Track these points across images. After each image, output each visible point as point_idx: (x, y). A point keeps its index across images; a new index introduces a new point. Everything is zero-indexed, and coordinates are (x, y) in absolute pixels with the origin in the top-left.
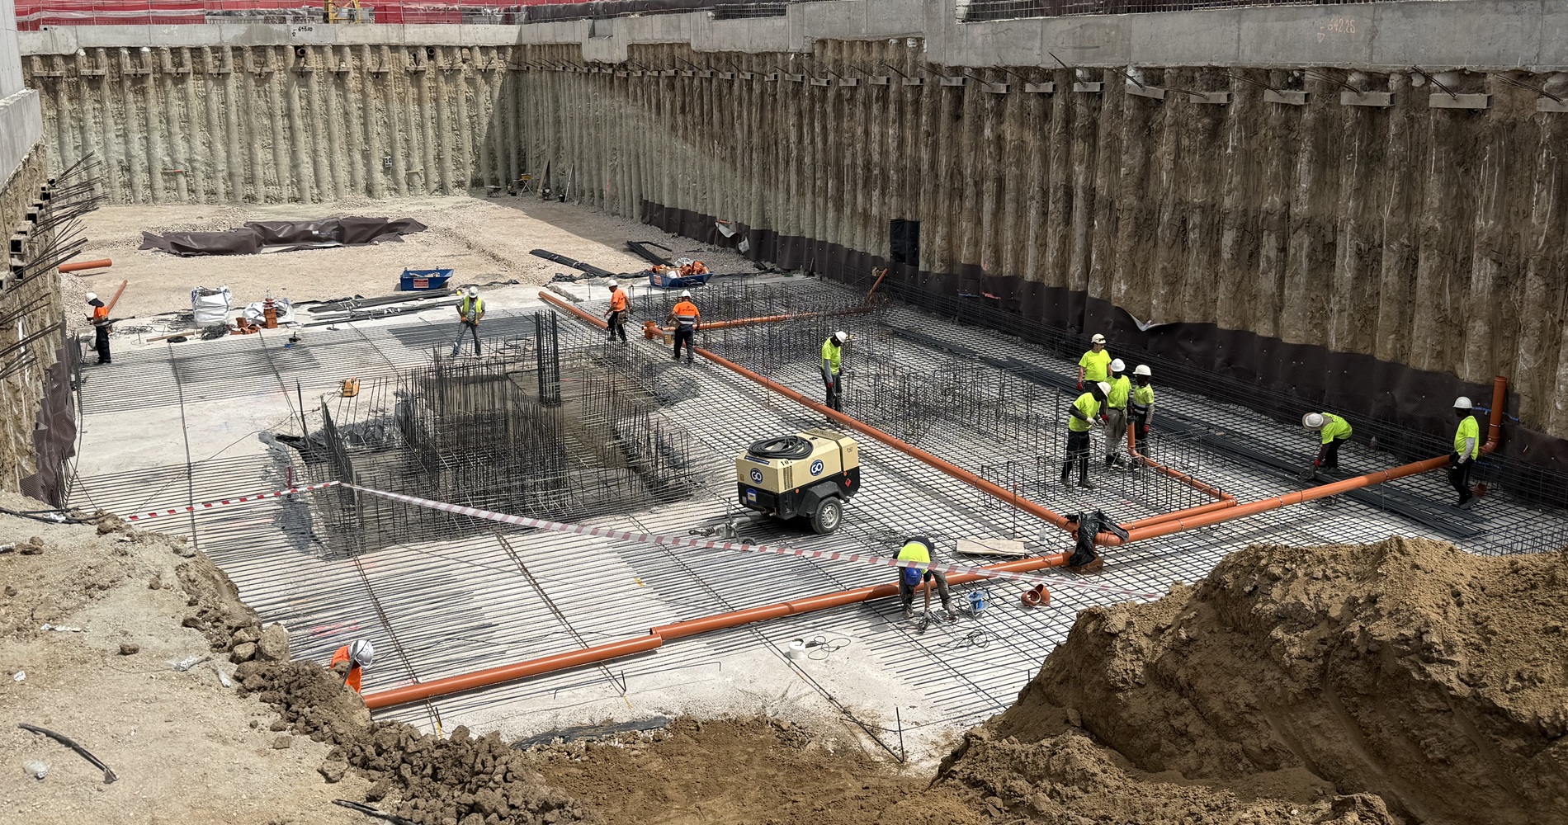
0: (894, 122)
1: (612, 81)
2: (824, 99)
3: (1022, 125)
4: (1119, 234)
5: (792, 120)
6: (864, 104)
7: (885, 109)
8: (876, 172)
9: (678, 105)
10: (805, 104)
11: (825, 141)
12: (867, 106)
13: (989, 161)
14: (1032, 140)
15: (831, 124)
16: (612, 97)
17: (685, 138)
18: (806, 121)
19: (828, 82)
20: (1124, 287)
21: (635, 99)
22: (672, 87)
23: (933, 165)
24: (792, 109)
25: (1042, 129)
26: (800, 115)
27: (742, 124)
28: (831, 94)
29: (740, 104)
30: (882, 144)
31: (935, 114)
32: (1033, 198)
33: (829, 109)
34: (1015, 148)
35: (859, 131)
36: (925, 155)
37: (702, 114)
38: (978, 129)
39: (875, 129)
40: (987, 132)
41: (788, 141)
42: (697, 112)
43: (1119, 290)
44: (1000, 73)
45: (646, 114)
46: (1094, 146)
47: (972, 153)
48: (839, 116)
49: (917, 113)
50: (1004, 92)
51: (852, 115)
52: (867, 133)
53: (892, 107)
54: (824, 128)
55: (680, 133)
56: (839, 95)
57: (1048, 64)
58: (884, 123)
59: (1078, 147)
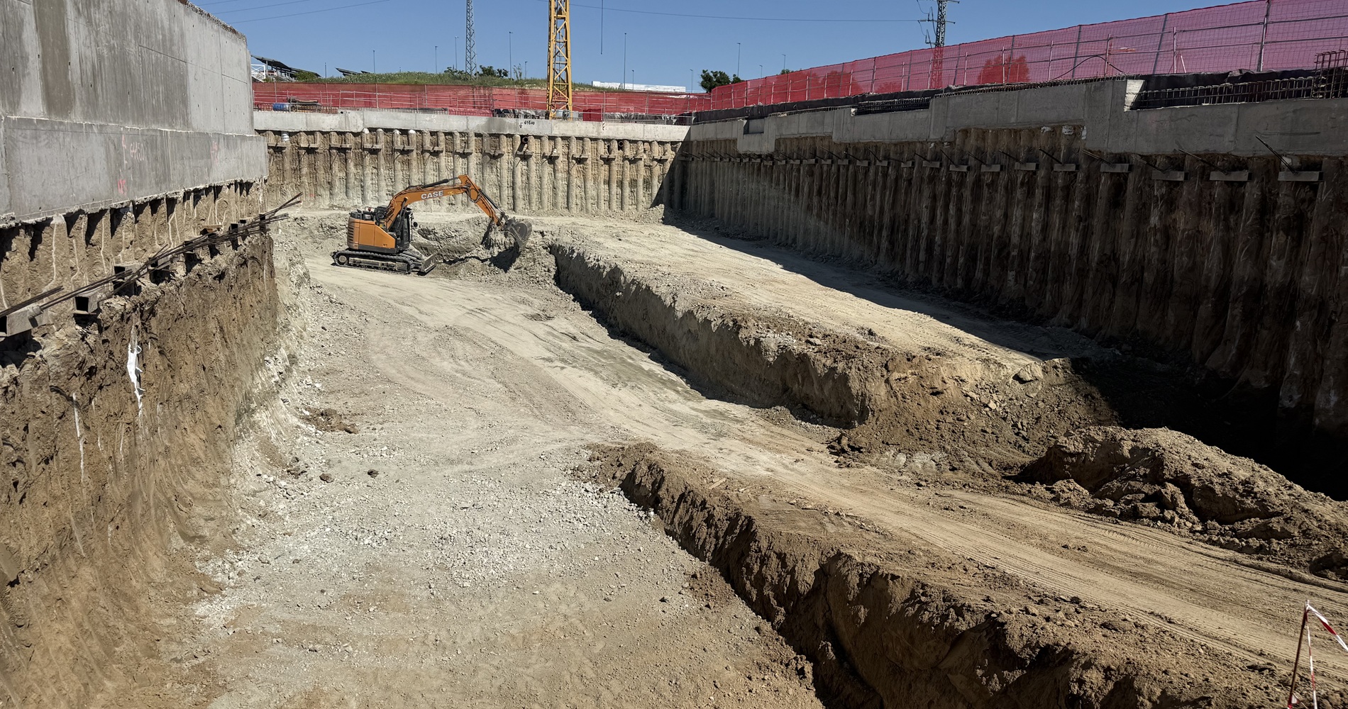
0: (1040, 206)
1: (759, 169)
2: (961, 184)
3: (1200, 214)
5: (926, 202)
6: (1006, 188)
7: (1030, 193)
8: (1014, 253)
9: (815, 188)
10: (941, 188)
11: (959, 223)
12: (1009, 190)
13: (1153, 249)
14: (1211, 229)
15: (967, 207)
16: (758, 182)
17: (819, 216)
18: (940, 203)
19: (969, 169)
21: (778, 184)
22: (811, 174)
23: (1084, 250)
24: (926, 193)
25: (1226, 220)
26: (934, 198)
27: (874, 206)
28: (970, 179)
29: (874, 189)
30: (1023, 227)
31: (1089, 200)
33: (967, 193)
34: (1189, 237)
35: (999, 214)
36: (1074, 239)
37: (836, 198)
38: (1142, 215)
39: (1017, 213)
40: (1154, 220)
41: (919, 221)
42: (832, 194)
43: (1328, 401)
44: (1176, 162)
45: (786, 196)
46: (1298, 242)
47: (1133, 240)
48: (976, 198)
49: (1068, 198)
50: (1181, 179)
51: (991, 199)
52: (1006, 216)
53: (1038, 193)
54: (959, 210)
55: (815, 212)
56: (978, 183)
57: (1243, 151)
58: (1028, 208)
59: (1278, 240)
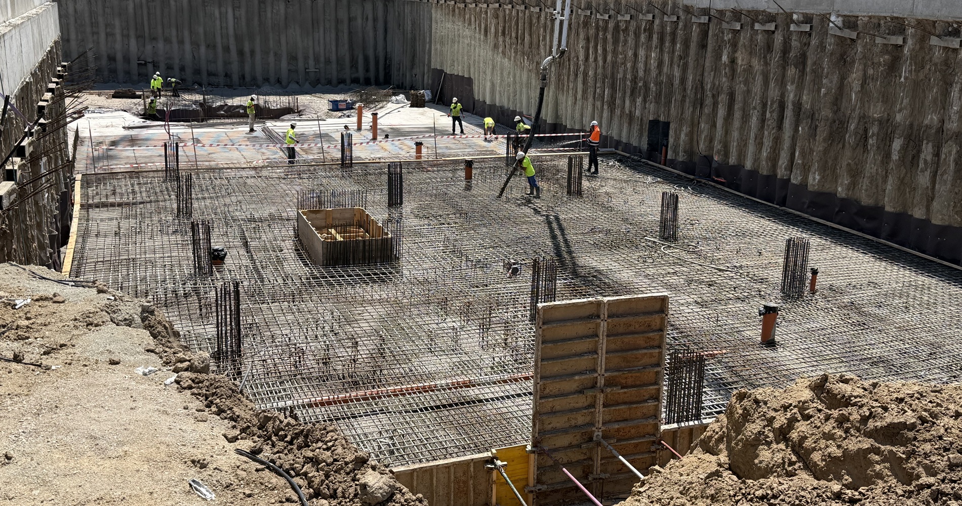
0: (656, 48)
1: (454, 11)
2: (605, 29)
3: (751, 53)
4: (817, 137)
5: (582, 43)
6: (635, 33)
7: (650, 38)
8: (641, 84)
9: (500, 29)
10: (592, 32)
11: (605, 61)
12: (637, 36)
13: (724, 79)
14: (757, 64)
15: (610, 48)
16: (454, 22)
17: (504, 53)
18: (592, 45)
19: (609, 17)
20: (817, 177)
21: (470, 24)
22: (497, 17)
23: (683, 80)
24: (582, 36)
25: (765, 57)
26: (588, 39)
27: (545, 45)
28: (611, 25)
29: (545, 31)
30: (646, 64)
31: (686, 44)
32: (755, 108)
33: (609, 36)
34: (744, 70)
35: (630, 53)
36: (677, 73)
37: (517, 38)
38: (718, 57)
39: (642, 53)
40: (725, 58)
41: (578, 59)
42: (514, 35)
43: (814, 179)
44: (737, 14)
45: (477, 35)
46: (803, 72)
47: (712, 73)
48: (616, 42)
49: (673, 42)
50: (739, 28)
51: (626, 41)
52: (636, 55)
53: (655, 36)
54: (605, 50)
55: (500, 50)
56: (617, 27)
57: (773, 9)
58: (649, 49)
59: (791, 71)
